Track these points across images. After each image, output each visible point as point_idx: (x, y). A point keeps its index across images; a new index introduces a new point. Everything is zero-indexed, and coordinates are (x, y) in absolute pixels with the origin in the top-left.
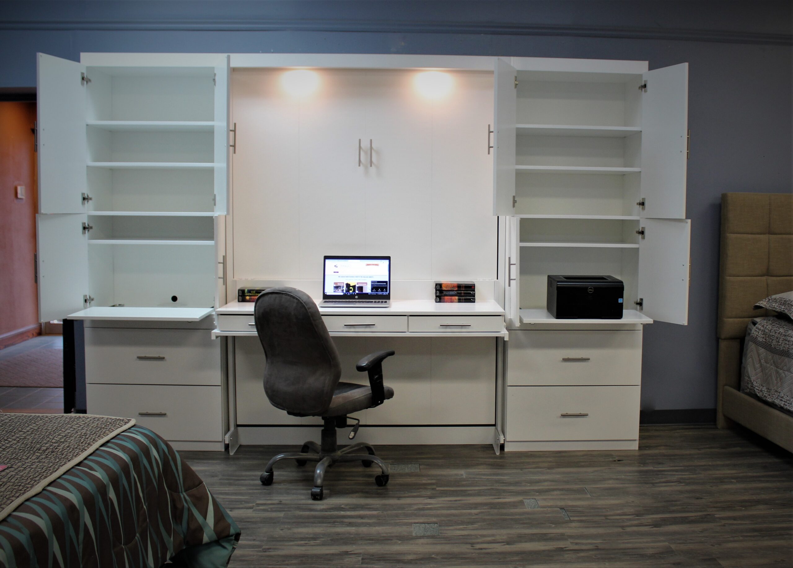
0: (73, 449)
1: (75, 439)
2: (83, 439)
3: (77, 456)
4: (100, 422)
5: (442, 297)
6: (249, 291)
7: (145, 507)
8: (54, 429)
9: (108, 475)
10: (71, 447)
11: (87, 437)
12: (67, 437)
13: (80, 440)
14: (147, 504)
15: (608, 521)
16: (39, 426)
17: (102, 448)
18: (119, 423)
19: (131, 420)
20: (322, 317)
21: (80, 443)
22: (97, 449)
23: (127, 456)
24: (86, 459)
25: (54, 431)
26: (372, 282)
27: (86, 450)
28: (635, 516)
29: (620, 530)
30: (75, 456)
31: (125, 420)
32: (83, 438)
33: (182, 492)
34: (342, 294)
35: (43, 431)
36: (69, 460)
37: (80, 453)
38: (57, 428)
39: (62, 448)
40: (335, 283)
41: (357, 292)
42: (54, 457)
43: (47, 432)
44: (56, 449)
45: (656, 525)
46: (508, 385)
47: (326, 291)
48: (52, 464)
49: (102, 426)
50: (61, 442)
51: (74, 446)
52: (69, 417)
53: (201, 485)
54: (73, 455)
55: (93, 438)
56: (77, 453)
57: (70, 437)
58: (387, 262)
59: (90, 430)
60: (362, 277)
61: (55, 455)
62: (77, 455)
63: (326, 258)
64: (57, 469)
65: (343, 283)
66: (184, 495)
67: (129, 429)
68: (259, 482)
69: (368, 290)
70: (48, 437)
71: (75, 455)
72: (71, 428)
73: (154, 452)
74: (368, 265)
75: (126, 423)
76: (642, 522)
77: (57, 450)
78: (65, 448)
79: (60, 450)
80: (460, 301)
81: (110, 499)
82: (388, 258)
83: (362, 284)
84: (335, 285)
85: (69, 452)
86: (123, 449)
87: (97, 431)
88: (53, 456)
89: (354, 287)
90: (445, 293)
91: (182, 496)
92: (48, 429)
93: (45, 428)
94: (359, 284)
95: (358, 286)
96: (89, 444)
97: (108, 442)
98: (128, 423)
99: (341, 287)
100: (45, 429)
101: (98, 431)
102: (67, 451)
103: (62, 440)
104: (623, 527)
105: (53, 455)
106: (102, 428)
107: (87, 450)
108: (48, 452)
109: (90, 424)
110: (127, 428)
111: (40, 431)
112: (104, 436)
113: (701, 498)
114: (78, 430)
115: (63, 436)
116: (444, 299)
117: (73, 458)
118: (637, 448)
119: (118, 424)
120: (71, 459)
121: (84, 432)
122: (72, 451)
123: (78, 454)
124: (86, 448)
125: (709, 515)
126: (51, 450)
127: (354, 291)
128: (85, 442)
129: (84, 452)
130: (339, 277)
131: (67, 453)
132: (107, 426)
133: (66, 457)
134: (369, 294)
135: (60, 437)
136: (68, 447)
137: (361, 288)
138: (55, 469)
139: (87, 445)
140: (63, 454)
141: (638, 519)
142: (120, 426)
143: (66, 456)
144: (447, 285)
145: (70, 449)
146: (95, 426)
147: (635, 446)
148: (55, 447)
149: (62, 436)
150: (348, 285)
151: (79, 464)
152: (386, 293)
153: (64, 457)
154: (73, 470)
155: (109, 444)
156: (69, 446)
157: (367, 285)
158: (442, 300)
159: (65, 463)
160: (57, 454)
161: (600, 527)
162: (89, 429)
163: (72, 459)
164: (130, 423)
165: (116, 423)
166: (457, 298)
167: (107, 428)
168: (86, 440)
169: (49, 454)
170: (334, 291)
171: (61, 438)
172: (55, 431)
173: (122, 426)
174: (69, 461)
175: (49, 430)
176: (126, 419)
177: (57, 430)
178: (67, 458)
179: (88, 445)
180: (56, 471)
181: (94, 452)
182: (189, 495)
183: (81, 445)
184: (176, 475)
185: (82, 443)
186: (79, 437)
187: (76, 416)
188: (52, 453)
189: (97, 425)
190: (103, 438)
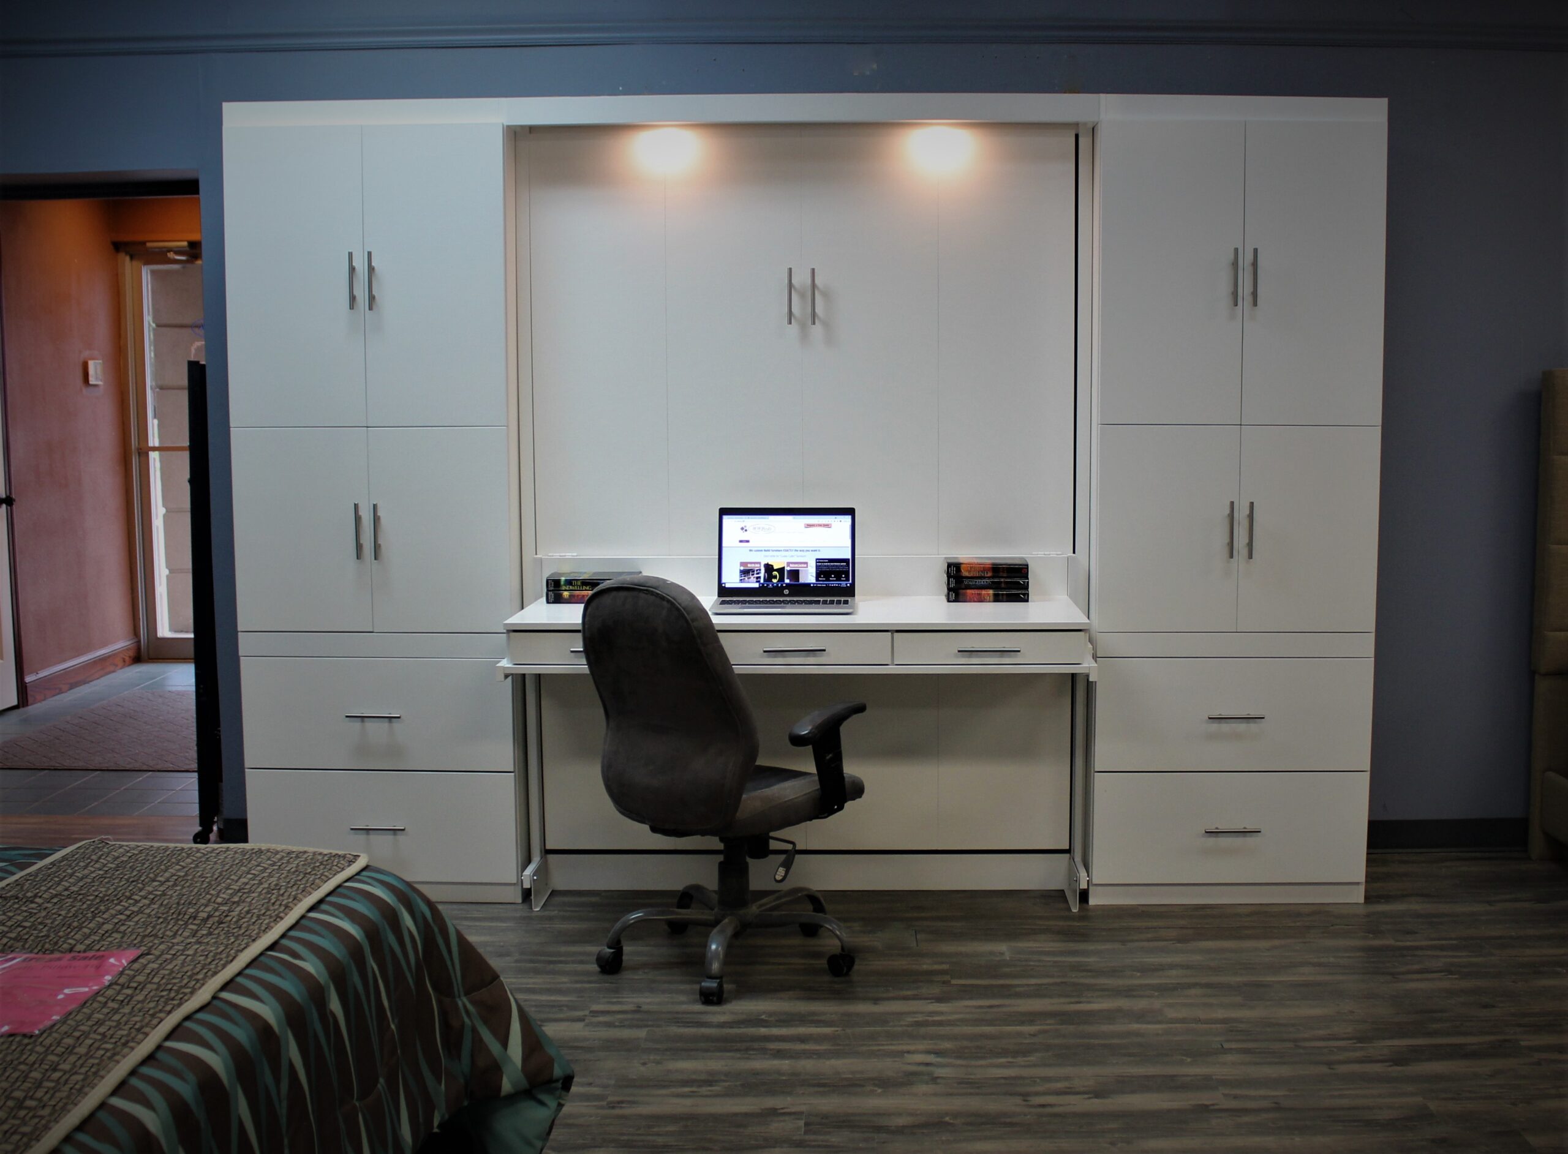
0: (258, 917)
1: (259, 896)
2: (274, 896)
3: (267, 930)
4: (301, 861)
5: (961, 591)
6: (569, 582)
7: (393, 1027)
8: (216, 877)
9: (327, 967)
10: (254, 913)
11: (281, 892)
12: (244, 893)
13: (270, 899)
14: (396, 1021)
15: (1301, 1051)
16: (188, 871)
17: (312, 915)
18: (338, 863)
19: (359, 856)
20: (719, 634)
21: (270, 904)
22: (303, 917)
23: (357, 927)
24: (283, 936)
25: (217, 879)
26: (818, 561)
27: (282, 918)
28: (1355, 1041)
29: (1324, 1069)
30: (264, 931)
31: (348, 856)
32: (273, 894)
33: (459, 997)
34: (757, 585)
35: (195, 880)
36: (253, 938)
37: (272, 924)
38: (221, 873)
39: (238, 915)
40: (742, 564)
41: (787, 581)
42: (225, 933)
43: (204, 883)
44: (227, 916)
45: (1399, 1059)
46: (1096, 770)
47: (724, 580)
48: (223, 948)
49: (306, 869)
50: (234, 903)
51: (260, 911)
52: (240, 850)
53: (495, 983)
54: (259, 928)
55: (293, 893)
56: (266, 924)
57: (248, 893)
58: (848, 519)
59: (285, 878)
60: (796, 550)
61: (226, 929)
62: (266, 928)
63: (724, 512)
64: (234, 958)
65: (760, 563)
66: (463, 1002)
67: (358, 874)
68: (595, 968)
69: (809, 576)
70: (208, 893)
71: (263, 928)
72: (248, 873)
73: (407, 920)
74: (809, 526)
75: (350, 862)
76: (1369, 1055)
77: (229, 918)
78: (242, 915)
79: (234, 920)
80: (997, 599)
81: (332, 1013)
82: (850, 512)
83: (796, 565)
84: (742, 568)
85: (250, 923)
86: (351, 914)
87: (298, 880)
88: (223, 930)
89: (781, 571)
90: (966, 582)
91: (460, 1003)
92: (204, 876)
93: (199, 874)
94: (791, 565)
95: (789, 569)
96: (287, 907)
97: (321, 901)
98: (354, 862)
99: (755, 572)
100: (199, 876)
101: (300, 880)
102: (247, 922)
103: (236, 899)
104: (1329, 1064)
105: (221, 929)
106: (306, 873)
107: (285, 919)
108: (212, 923)
109: (284, 866)
110: (354, 873)
111: (191, 880)
112: (313, 889)
113: (1494, 1006)
114: (262, 878)
115: (235, 890)
116: (965, 595)
117: (260, 935)
118: (1362, 900)
119: (336, 866)
120: (256, 938)
121: (274, 883)
122: (256, 921)
123: (268, 928)
124: (282, 915)
125: (1505, 1041)
126: (217, 919)
127: (782, 579)
128: (278, 903)
129: (278, 922)
130: (750, 550)
131: (249, 925)
132: (316, 868)
133: (247, 933)
134: (812, 585)
135: (230, 892)
136: (248, 912)
137: (795, 574)
138: (230, 958)
139: (283, 908)
140: (240, 927)
141: (1362, 1048)
142: (339, 870)
143: (246, 931)
144: (971, 566)
145: (252, 916)
146: (293, 870)
147: (1358, 896)
148: (223, 912)
149: (233, 891)
150: (769, 568)
151: (273, 947)
152: (846, 584)
153: (243, 933)
154: (262, 958)
155: (324, 907)
156: (250, 910)
157: (807, 567)
158: (961, 598)
159: (247, 946)
160: (228, 927)
161: (1285, 1063)
162: (283, 876)
163: (258, 936)
164: (357, 862)
165: (332, 863)
166: (991, 592)
167: (316, 874)
168: (281, 898)
169: (214, 927)
170: (741, 581)
171: (232, 895)
172: (219, 879)
173: (343, 869)
174: (254, 940)
175: (207, 877)
176: (350, 854)
177: (222, 877)
178: (250, 936)
179: (285, 909)
180: (232, 961)
181: (297, 923)
182: (473, 1002)
183: (272, 908)
184: (449, 963)
185: (274, 904)
186: (266, 893)
187: (253, 849)
188: (219, 924)
189: (296, 867)
190: (310, 894)
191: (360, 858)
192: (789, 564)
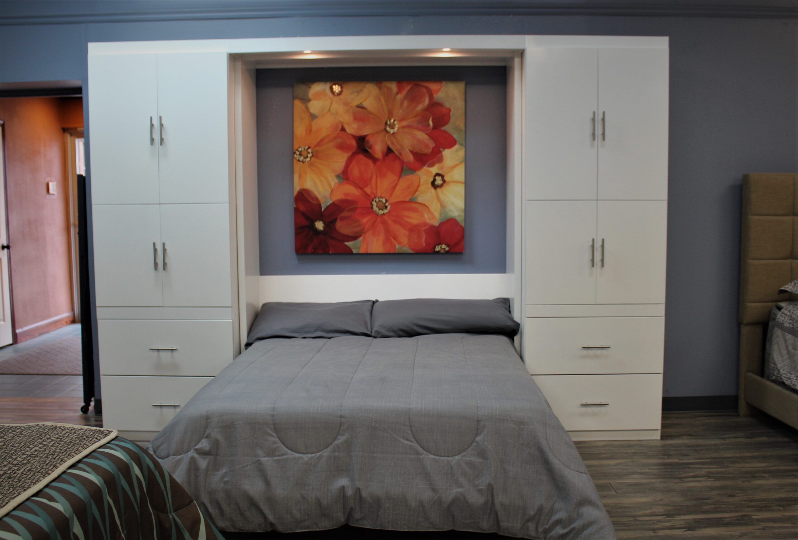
0: (34, 474)
1: (40, 459)
2: (49, 459)
3: (37, 483)
4: (75, 435)
7: (123, 536)
8: (21, 446)
9: (72, 505)
10: (32, 471)
11: (54, 456)
12: (32, 457)
13: (46, 461)
14: (125, 532)
15: (638, 523)
16: (6, 442)
17: (70, 471)
18: (98, 436)
19: (112, 431)
21: (45, 465)
22: (64, 472)
23: (100, 478)
24: (47, 486)
25: (21, 447)
27: (49, 474)
28: (665, 517)
29: (651, 533)
30: (34, 483)
31: (106, 431)
32: (49, 458)
33: (170, 513)
35: (8, 448)
36: (25, 489)
37: (41, 478)
38: (25, 444)
39: (22, 473)
42: (9, 486)
43: (13, 450)
44: (14, 473)
45: (690, 527)
48: (2, 496)
49: (76, 441)
50: (23, 464)
51: (37, 469)
53: (191, 504)
54: (31, 482)
55: (62, 457)
56: (37, 479)
57: (35, 457)
59: (61, 447)
61: (11, 482)
62: (36, 481)
64: (7, 503)
66: (172, 515)
67: (109, 443)
70: (11, 457)
71: (34, 481)
72: (41, 444)
73: (136, 470)
75: (105, 435)
76: (673, 525)
77: (15, 475)
78: (24, 473)
79: (18, 476)
81: (74, 534)
85: (28, 478)
86: (96, 469)
87: (68, 448)
88: (8, 483)
91: (171, 517)
92: (14, 445)
93: (11, 444)
96: (55, 466)
97: (79, 461)
98: (108, 435)
100: (11, 446)
101: (70, 448)
102: (26, 477)
103: (25, 462)
104: (654, 530)
105: (8, 482)
106: (75, 444)
107: (51, 475)
108: (4, 478)
109: (64, 438)
110: (106, 443)
111: (5, 448)
112: (76, 454)
113: (734, 496)
114: (47, 447)
115: (28, 455)
117: (31, 486)
118: (659, 438)
119: (96, 438)
120: (28, 488)
121: (53, 450)
122: (32, 476)
123: (38, 481)
124: (49, 472)
125: (744, 516)
126: (8, 475)
128: (51, 463)
129: (46, 477)
131: (26, 480)
132: (83, 440)
133: (23, 485)
135: (24, 456)
136: (29, 470)
138: (4, 504)
139: (52, 467)
140: (20, 481)
141: (669, 521)
142: (97, 441)
143: (23, 483)
145: (30, 473)
146: (68, 441)
147: (657, 436)
148: (13, 471)
149: (27, 455)
151: (36, 495)
153: (20, 485)
154: (27, 503)
155: (80, 465)
156: (31, 469)
159: (19, 494)
160: (13, 481)
161: (629, 530)
162: (60, 445)
163: (29, 487)
164: (110, 435)
165: (94, 436)
167: (81, 444)
168: (53, 460)
169: (4, 481)
171: (24, 459)
172: (23, 447)
173: (99, 440)
174: (25, 490)
175: (15, 446)
176: (107, 430)
177: (25, 446)
178: (23, 487)
179: (53, 468)
180: (4, 506)
181: (59, 476)
182: (178, 516)
183: (45, 467)
184: (165, 493)
185: (47, 464)
186: (45, 457)
187: (52, 426)
188: (8, 479)
189: (71, 439)
190: (74, 456)
191: (113, 432)
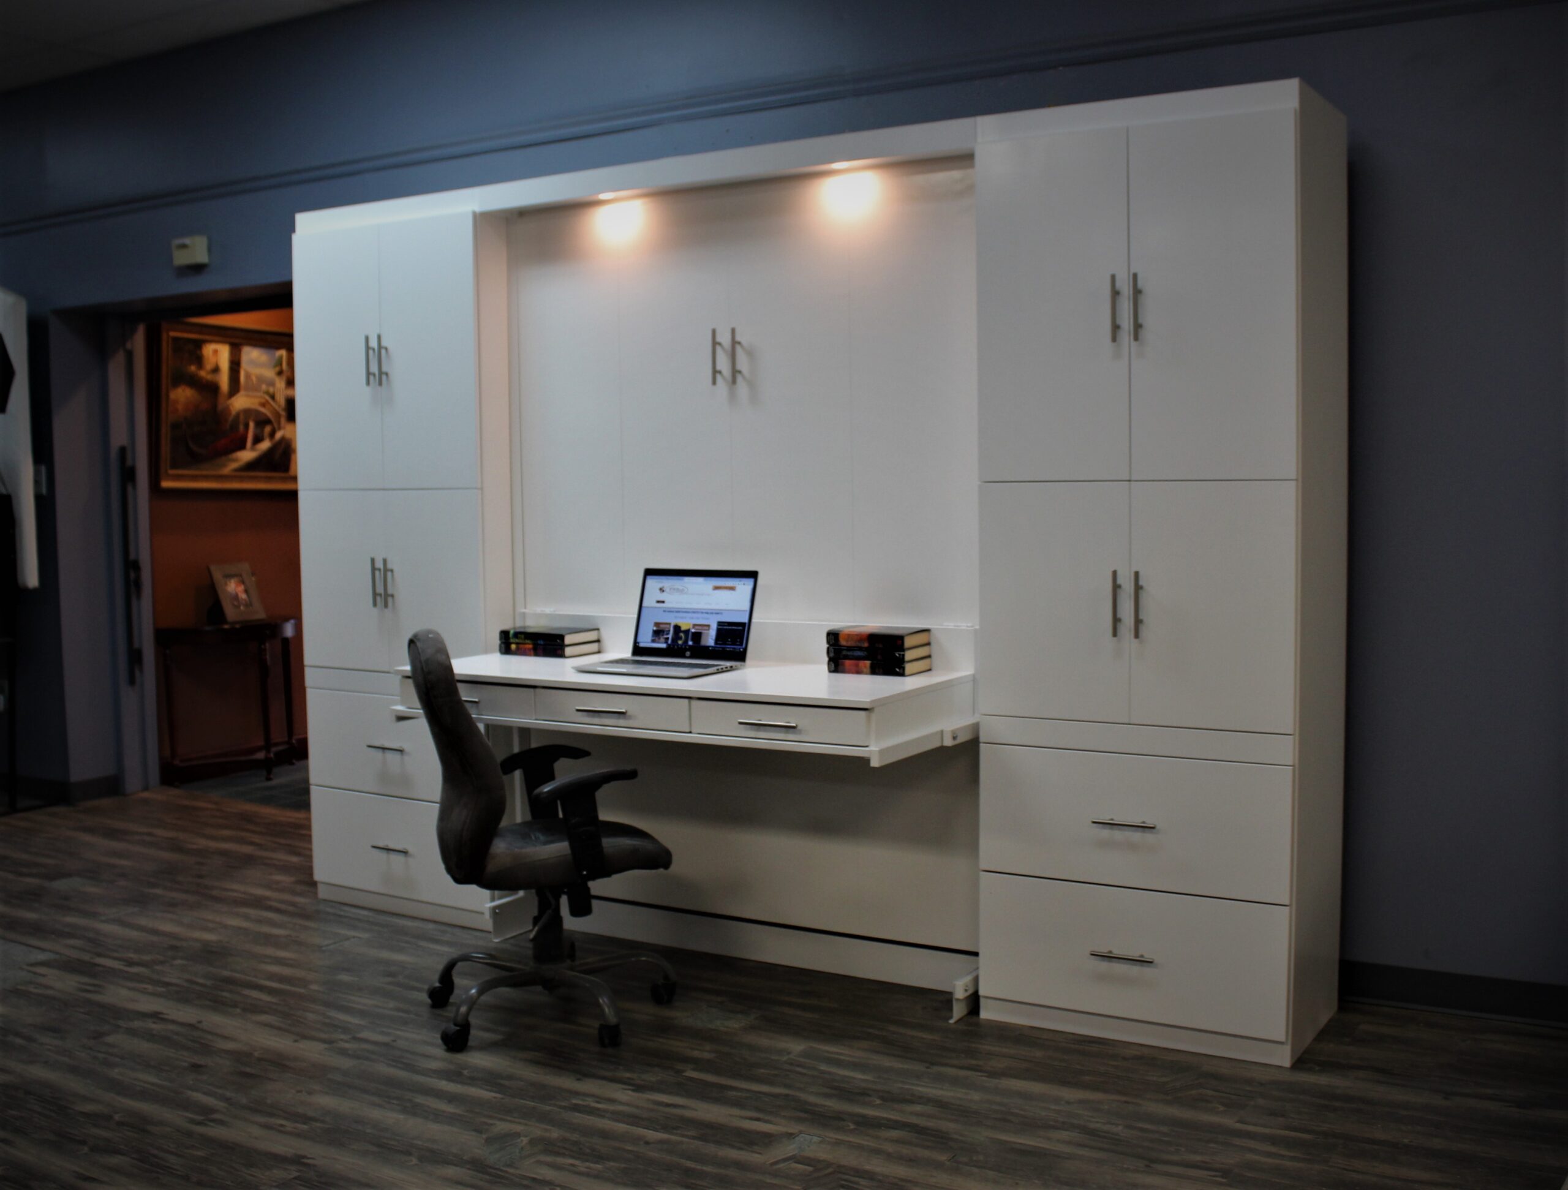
5: (840, 661)
6: (517, 634)
20: (459, 685)
26: (720, 624)
34: (664, 646)
40: (657, 624)
41: (690, 643)
47: (639, 640)
58: (749, 582)
60: (702, 613)
63: (649, 572)
65: (670, 624)
69: (710, 639)
74: (716, 588)
80: (874, 671)
82: (753, 575)
83: (700, 628)
84: (655, 628)
89: (687, 632)
90: (844, 653)
94: (697, 627)
95: (693, 630)
99: (665, 633)
116: (843, 664)
118: (1287, 1063)
127: (686, 642)
130: (664, 611)
134: (710, 648)
137: (697, 636)
144: (849, 636)
147: (1283, 1058)
150: (677, 628)
152: (740, 649)
157: (709, 630)
158: (840, 668)
166: (868, 663)
170: (653, 641)
192: (694, 626)
